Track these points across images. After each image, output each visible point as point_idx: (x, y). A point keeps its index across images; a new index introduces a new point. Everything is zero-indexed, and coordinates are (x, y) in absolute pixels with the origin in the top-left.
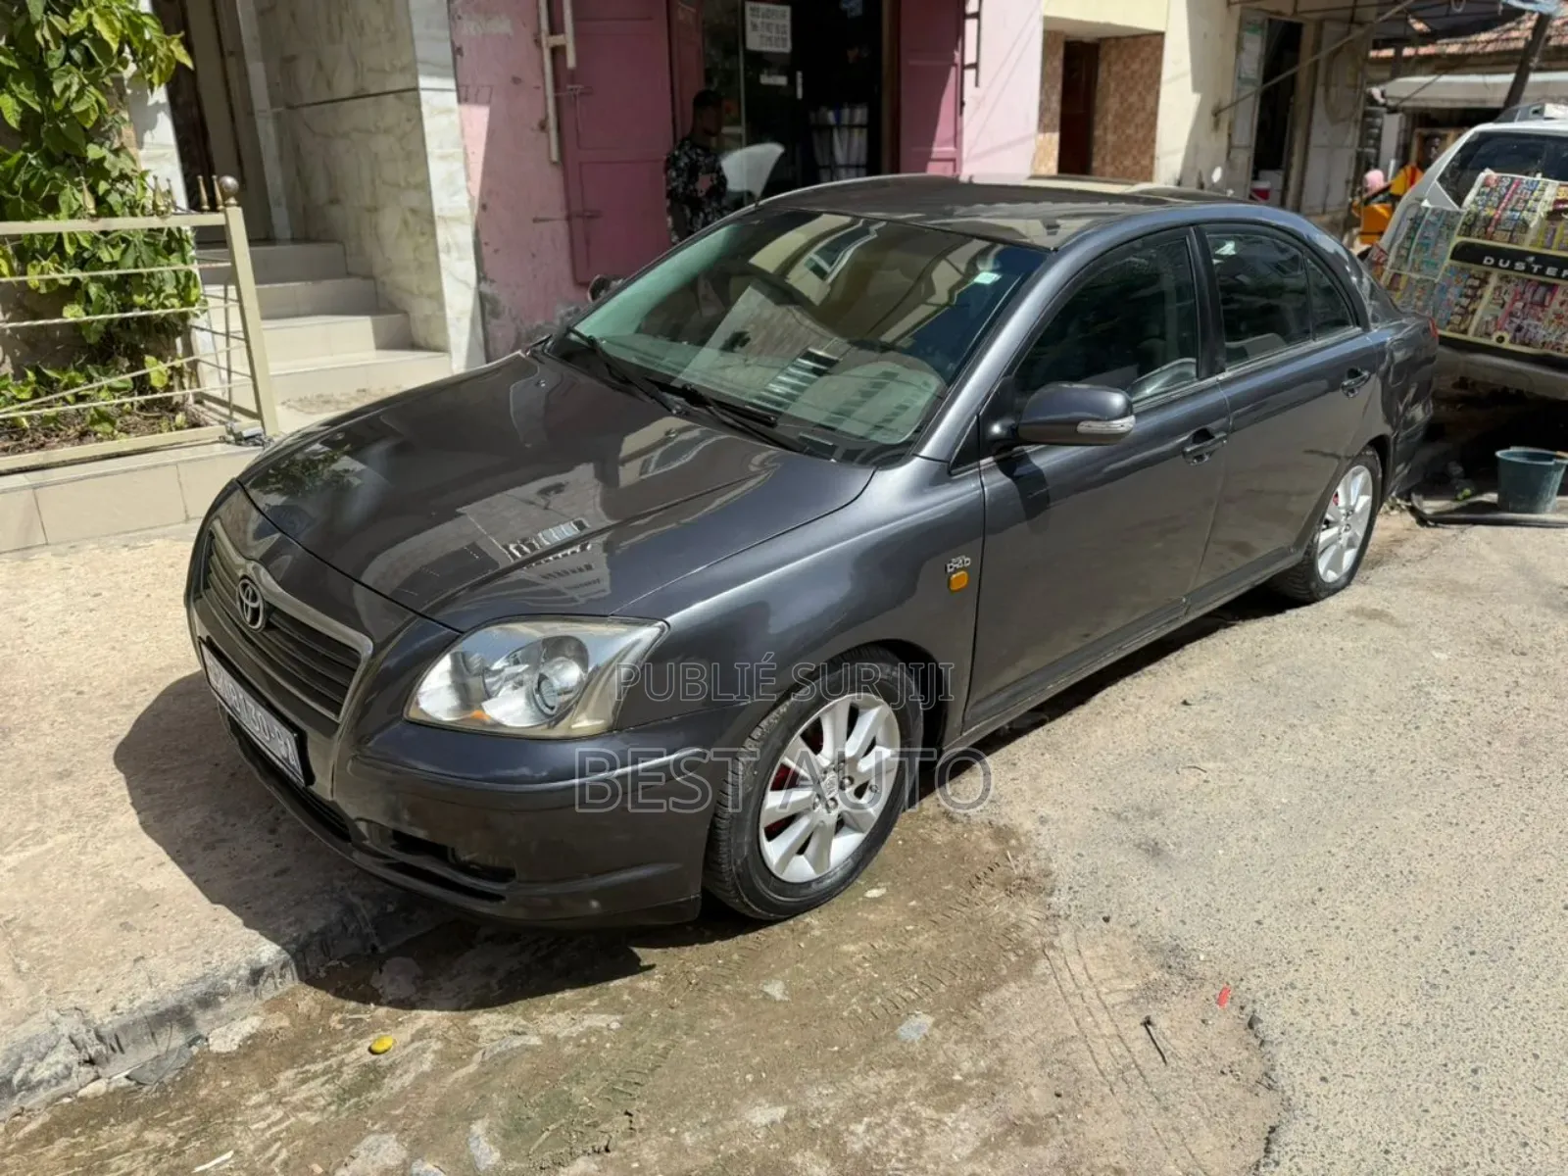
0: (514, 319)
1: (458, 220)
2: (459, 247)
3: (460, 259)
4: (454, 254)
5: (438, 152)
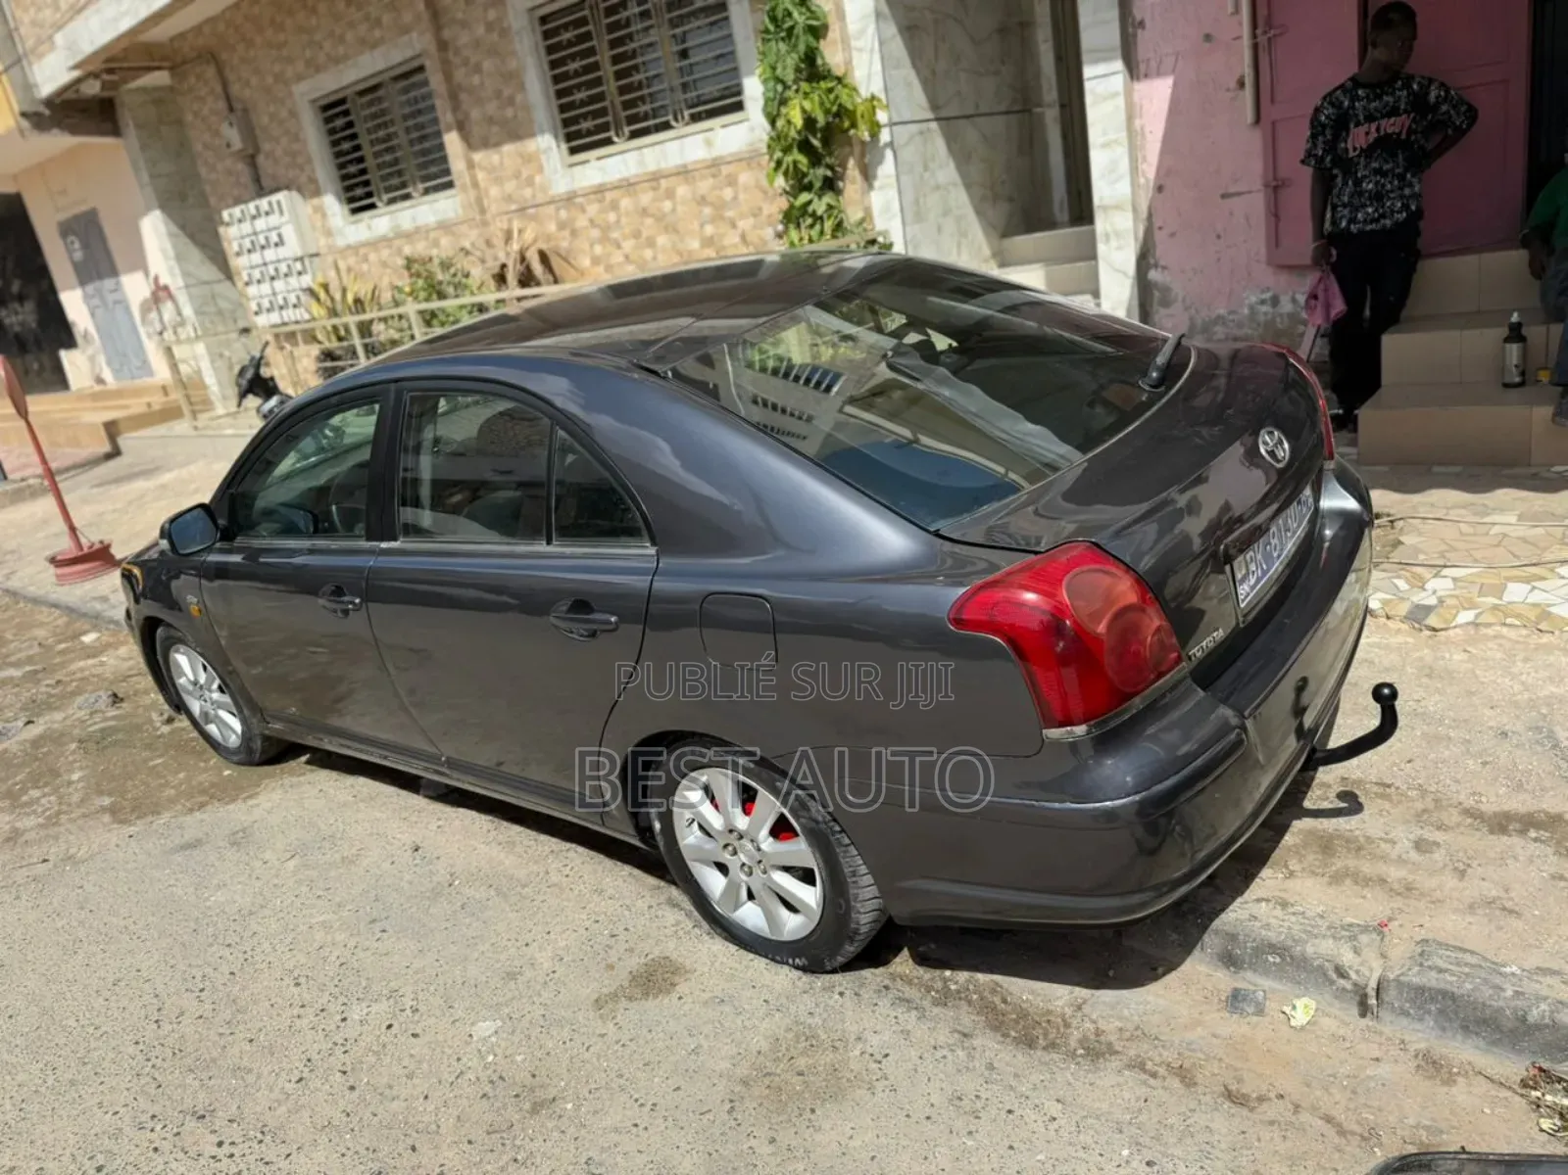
0: (1187, 309)
1: (1118, 207)
2: (1118, 234)
3: (1119, 248)
4: (1114, 243)
5: (1101, 140)
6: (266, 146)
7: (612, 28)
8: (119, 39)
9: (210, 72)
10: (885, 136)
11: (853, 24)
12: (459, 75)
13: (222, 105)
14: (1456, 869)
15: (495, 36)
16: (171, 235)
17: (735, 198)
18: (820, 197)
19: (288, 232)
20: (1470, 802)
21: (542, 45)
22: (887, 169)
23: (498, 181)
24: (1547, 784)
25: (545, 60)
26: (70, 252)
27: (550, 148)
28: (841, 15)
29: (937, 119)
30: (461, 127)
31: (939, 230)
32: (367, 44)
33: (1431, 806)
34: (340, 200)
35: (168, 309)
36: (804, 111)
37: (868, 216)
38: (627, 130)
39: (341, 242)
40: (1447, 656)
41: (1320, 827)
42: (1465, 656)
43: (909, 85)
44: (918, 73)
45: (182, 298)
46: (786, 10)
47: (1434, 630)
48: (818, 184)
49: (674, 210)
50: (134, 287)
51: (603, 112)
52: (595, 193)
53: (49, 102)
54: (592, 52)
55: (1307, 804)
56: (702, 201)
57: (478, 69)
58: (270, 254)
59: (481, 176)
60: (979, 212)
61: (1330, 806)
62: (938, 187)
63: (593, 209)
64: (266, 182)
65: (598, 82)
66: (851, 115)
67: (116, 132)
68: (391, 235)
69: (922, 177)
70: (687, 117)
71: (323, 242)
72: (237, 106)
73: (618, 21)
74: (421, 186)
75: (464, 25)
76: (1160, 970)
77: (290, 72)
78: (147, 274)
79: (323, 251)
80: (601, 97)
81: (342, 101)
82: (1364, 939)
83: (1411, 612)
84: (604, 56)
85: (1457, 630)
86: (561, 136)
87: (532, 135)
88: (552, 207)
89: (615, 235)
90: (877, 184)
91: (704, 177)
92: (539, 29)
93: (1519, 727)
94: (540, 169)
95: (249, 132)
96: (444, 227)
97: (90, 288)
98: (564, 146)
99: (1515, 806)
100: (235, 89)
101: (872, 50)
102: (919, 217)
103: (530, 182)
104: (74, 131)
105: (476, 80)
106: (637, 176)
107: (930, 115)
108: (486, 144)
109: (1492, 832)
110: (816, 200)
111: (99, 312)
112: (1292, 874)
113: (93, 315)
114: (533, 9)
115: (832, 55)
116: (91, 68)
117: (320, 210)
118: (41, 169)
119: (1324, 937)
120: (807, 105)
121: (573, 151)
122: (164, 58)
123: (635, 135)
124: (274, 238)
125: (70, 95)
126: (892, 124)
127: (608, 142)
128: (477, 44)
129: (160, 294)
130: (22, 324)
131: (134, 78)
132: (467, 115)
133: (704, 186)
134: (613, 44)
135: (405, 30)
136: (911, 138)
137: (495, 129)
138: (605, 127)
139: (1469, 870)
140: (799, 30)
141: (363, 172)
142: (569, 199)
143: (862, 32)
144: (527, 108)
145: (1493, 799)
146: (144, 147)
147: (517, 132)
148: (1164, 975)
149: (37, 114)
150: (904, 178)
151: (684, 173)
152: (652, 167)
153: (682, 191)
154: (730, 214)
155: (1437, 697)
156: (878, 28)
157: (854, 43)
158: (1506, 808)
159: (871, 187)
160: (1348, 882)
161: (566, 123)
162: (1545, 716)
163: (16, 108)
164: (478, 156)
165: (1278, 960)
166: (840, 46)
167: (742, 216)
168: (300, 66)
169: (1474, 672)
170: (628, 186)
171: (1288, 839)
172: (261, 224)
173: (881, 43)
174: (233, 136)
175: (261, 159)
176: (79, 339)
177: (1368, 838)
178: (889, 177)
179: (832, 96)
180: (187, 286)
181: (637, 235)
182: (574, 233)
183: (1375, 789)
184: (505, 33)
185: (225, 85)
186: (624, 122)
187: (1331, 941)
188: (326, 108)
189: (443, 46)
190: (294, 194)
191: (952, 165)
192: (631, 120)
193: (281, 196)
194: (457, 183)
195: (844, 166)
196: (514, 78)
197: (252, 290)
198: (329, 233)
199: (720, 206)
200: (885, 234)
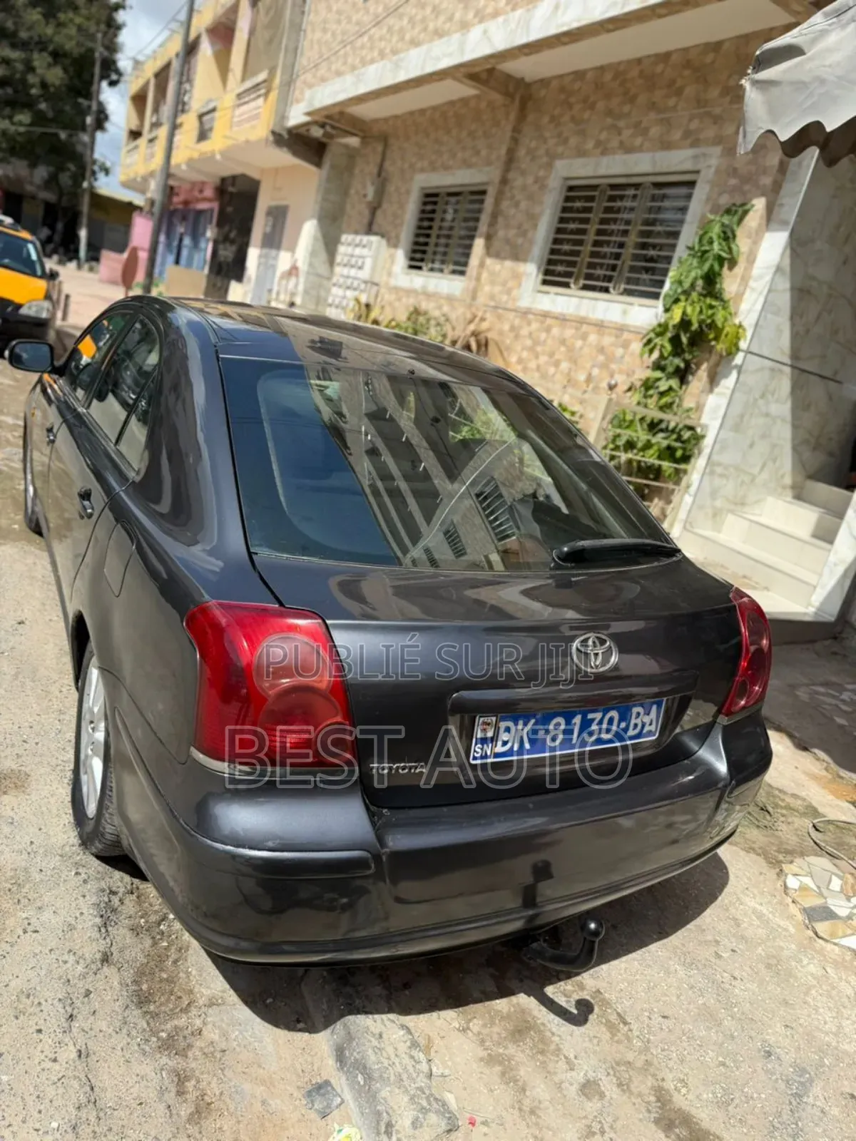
6: (385, 206)
7: (608, 210)
8: (334, 105)
9: (380, 148)
10: (739, 359)
11: (757, 270)
12: (505, 204)
13: (375, 171)
14: (589, 1127)
15: (536, 187)
16: (315, 239)
17: (622, 357)
18: (668, 378)
19: (368, 262)
20: (669, 1085)
21: (561, 204)
22: (728, 383)
23: (493, 283)
24: (751, 1120)
25: (558, 214)
26: (266, 225)
27: (531, 274)
28: (751, 260)
29: (792, 366)
30: (489, 238)
31: (751, 446)
32: (467, 164)
33: (639, 1064)
34: (406, 256)
35: (293, 281)
36: (684, 313)
37: (699, 408)
38: (582, 282)
39: (393, 282)
40: (805, 962)
41: (535, 1013)
42: (820, 972)
43: (779, 331)
44: (793, 325)
45: (302, 280)
46: (711, 238)
47: (816, 934)
48: (670, 369)
49: (581, 348)
50: (284, 260)
51: (573, 264)
52: (542, 316)
53: (290, 131)
54: (586, 221)
55: (550, 990)
56: (601, 350)
57: (517, 205)
58: (353, 272)
59: (485, 275)
60: (795, 449)
61: (564, 1004)
62: (767, 415)
63: (535, 326)
64: (375, 228)
65: (580, 243)
66: (718, 332)
67: (318, 164)
68: (420, 290)
69: (756, 400)
70: (622, 289)
71: (385, 278)
72: (383, 174)
73: (612, 207)
74: (451, 267)
75: (523, 173)
76: (301, 1025)
77: (419, 165)
78: (293, 256)
79: (382, 284)
80: (577, 253)
81: (436, 195)
82: (433, 1118)
83: (813, 909)
84: (593, 228)
85: (836, 948)
86: (542, 269)
87: (525, 260)
88: (513, 314)
89: (539, 349)
90: (716, 390)
91: (610, 334)
92: (564, 194)
93: (787, 1059)
94: (520, 285)
95: (381, 193)
96: (450, 299)
97: (265, 251)
98: (541, 277)
99: (703, 1116)
100: (387, 164)
101: (761, 293)
102: (737, 428)
103: (509, 292)
104: (296, 153)
105: (512, 211)
106: (571, 315)
107: (788, 361)
108: (498, 255)
109: (657, 1122)
110: (664, 379)
111: (262, 268)
112: (464, 1030)
113: (258, 267)
114: (567, 179)
115: (729, 283)
116: (317, 118)
117: (392, 257)
118: (277, 171)
119: (406, 1091)
120: (689, 310)
121: (545, 282)
122: (361, 130)
123: (585, 288)
124: (360, 263)
125: (303, 131)
126: (748, 352)
127: (567, 285)
128: (524, 188)
129: (293, 271)
130: (226, 257)
131: (344, 137)
132: (496, 233)
133: (607, 340)
134: (603, 221)
135: (489, 163)
136: (762, 369)
137: (507, 248)
138: (569, 275)
139: (598, 1137)
140: (710, 255)
141: (426, 244)
142: (525, 313)
143: (761, 277)
144: (531, 242)
145: (690, 1097)
146: (328, 180)
147: (518, 255)
148: (300, 1030)
149: (280, 135)
150: (737, 395)
151: (600, 326)
152: (583, 313)
153: (593, 338)
154: (613, 366)
155: (754, 987)
156: (773, 279)
157: (752, 283)
158: (693, 1112)
159: (711, 391)
160: (498, 1069)
161: (550, 262)
162: (823, 1065)
163: (271, 128)
164: (489, 261)
165: (362, 1083)
166: (738, 280)
167: (621, 372)
168: (426, 163)
169: (809, 989)
170: (563, 319)
171: (501, 1004)
172: (358, 251)
173: (770, 291)
174: (371, 192)
175: (379, 213)
176: (245, 279)
177: (559, 1049)
178: (728, 388)
179: (710, 312)
180: (308, 273)
181: (551, 355)
182: (517, 337)
183: (613, 1018)
184: (543, 187)
185: (383, 160)
186: (583, 275)
187: (406, 1099)
188: (428, 195)
189: (504, 181)
190: (384, 242)
191: (788, 405)
192: (588, 277)
193: (374, 239)
194: (468, 273)
195: (698, 366)
196: (533, 218)
197: (335, 290)
198: (390, 274)
199: (610, 359)
200: (705, 427)
